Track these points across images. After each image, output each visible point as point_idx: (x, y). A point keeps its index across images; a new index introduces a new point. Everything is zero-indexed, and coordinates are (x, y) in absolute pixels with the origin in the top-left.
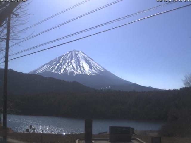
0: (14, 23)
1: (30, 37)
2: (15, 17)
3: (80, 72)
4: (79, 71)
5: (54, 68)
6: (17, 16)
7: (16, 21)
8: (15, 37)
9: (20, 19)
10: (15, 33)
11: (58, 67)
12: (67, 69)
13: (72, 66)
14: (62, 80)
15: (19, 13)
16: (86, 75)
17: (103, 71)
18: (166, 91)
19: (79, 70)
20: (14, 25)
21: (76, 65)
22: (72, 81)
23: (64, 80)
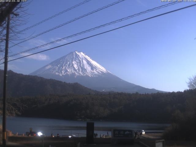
0: (14, 23)
1: (30, 37)
2: (15, 17)
3: (82, 73)
4: (80, 73)
5: (54, 69)
6: (17, 16)
7: (17, 21)
8: (16, 37)
9: (20, 19)
10: (15, 33)
11: (59, 68)
12: (69, 70)
13: (74, 67)
14: (63, 81)
15: (19, 13)
16: (87, 76)
17: (105, 72)
18: (169, 93)
19: (81, 71)
20: (14, 25)
21: (78, 66)
22: (73, 83)
23: (65, 82)
